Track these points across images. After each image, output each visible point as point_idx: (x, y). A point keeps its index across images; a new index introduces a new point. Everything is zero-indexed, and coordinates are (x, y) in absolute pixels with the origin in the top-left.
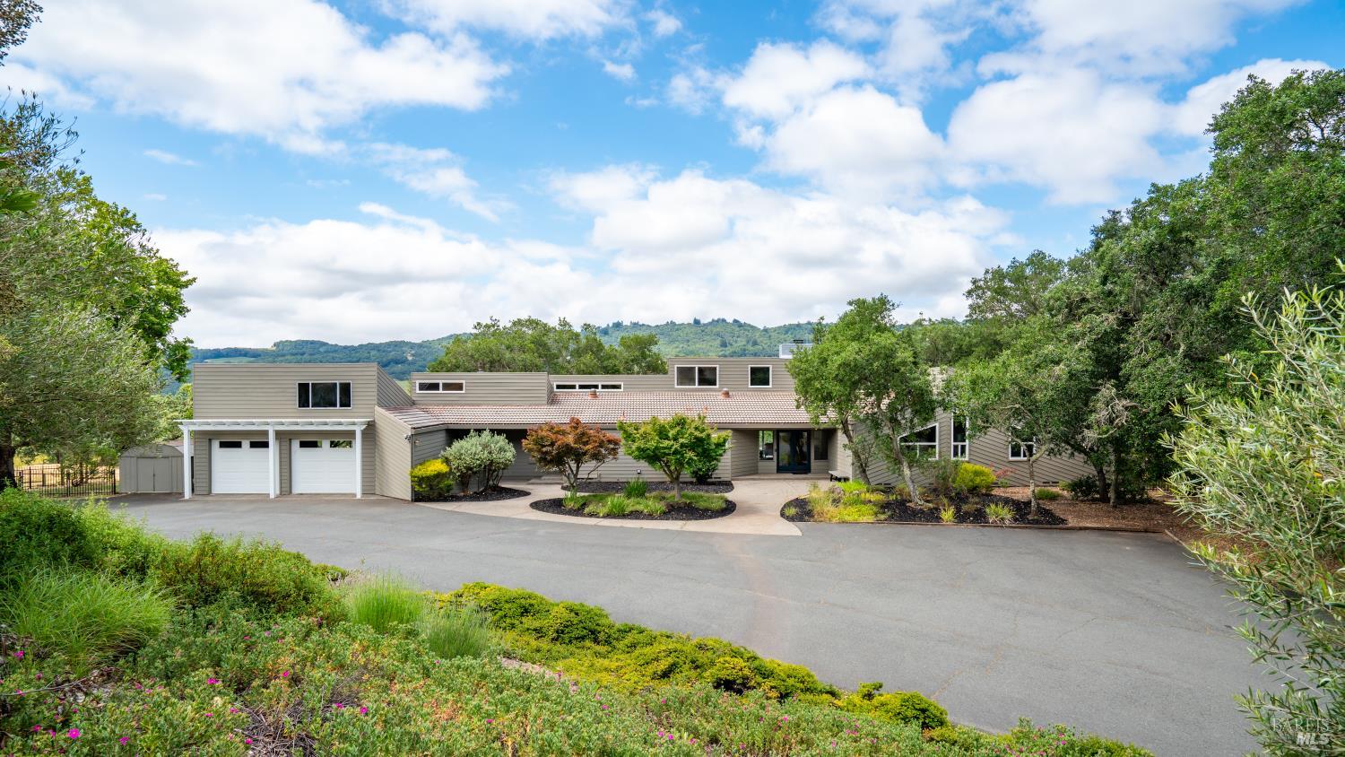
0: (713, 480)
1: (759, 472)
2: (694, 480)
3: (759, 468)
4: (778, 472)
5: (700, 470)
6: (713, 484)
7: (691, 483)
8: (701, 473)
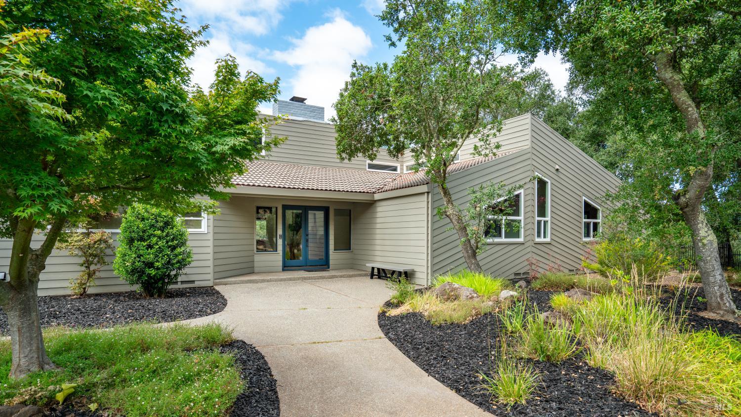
0: (179, 286)
1: (256, 270)
2: (137, 288)
3: (256, 264)
4: (283, 270)
5: (150, 265)
6: (180, 294)
7: (131, 295)
8: (153, 272)
